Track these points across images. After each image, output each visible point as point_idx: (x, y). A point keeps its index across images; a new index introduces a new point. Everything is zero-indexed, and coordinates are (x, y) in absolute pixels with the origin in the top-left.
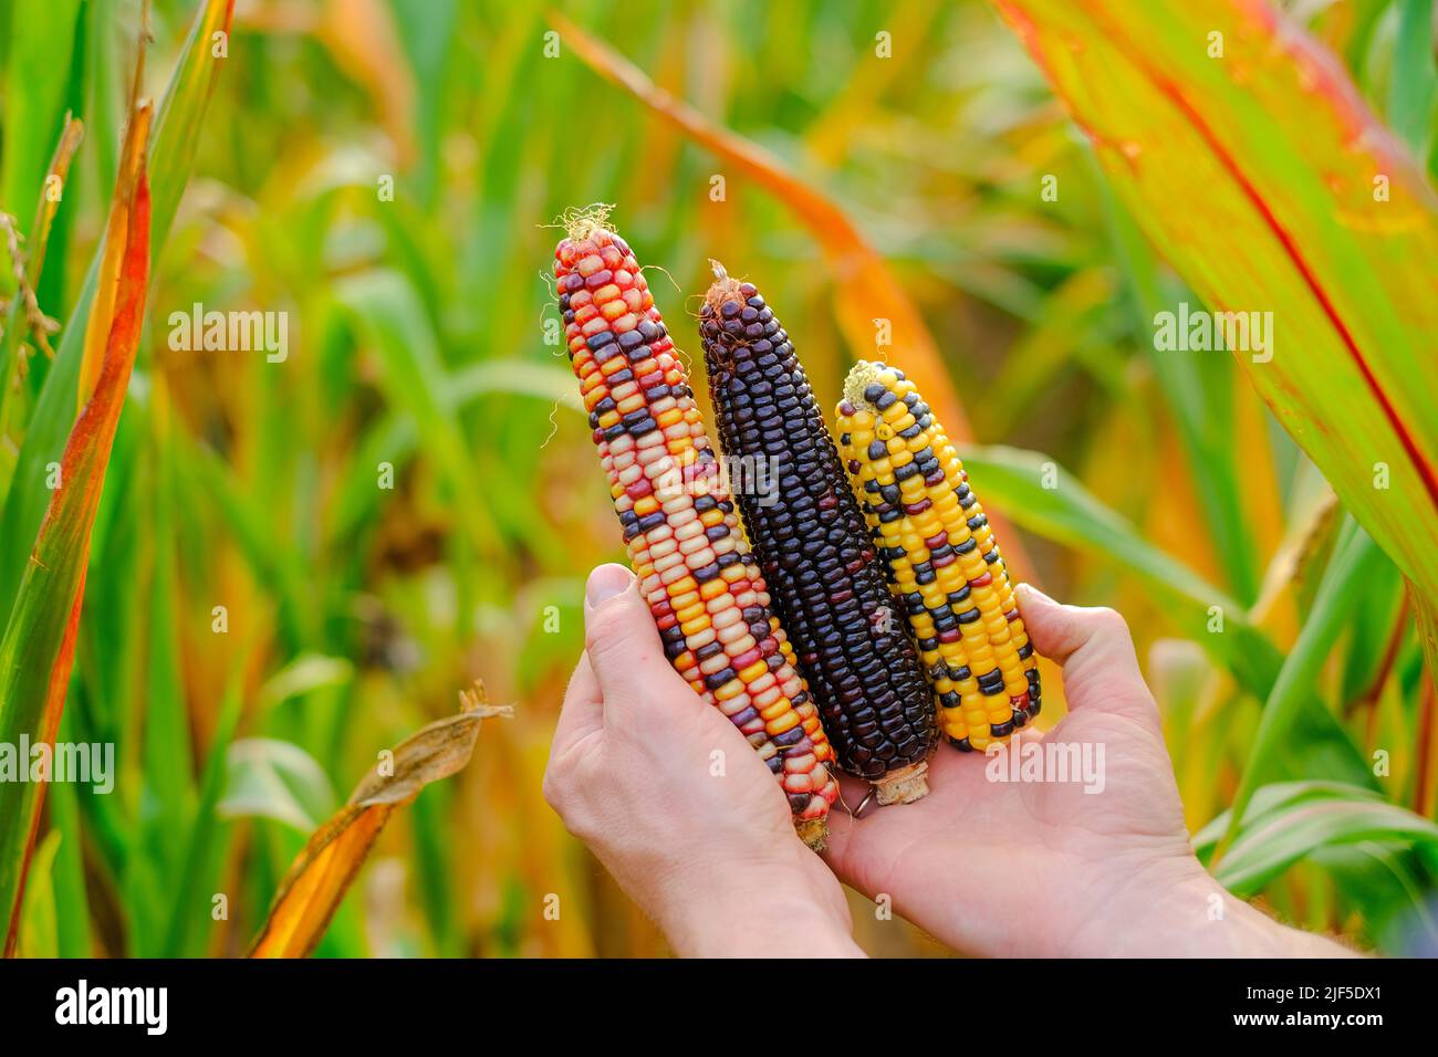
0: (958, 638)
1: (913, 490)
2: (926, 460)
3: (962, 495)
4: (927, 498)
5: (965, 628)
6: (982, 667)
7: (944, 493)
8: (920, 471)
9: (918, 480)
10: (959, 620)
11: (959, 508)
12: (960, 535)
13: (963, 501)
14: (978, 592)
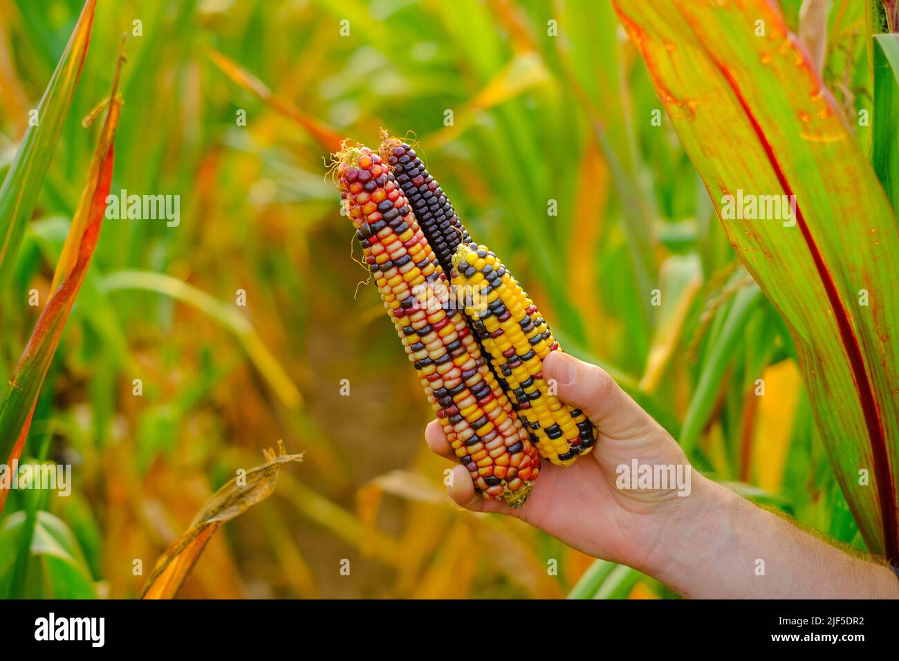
0: (530, 407)
1: (492, 324)
2: (496, 307)
3: (524, 326)
4: (500, 329)
5: (533, 403)
6: (547, 423)
7: (511, 326)
8: (492, 313)
9: (493, 318)
10: (530, 398)
11: (522, 333)
12: (523, 349)
13: (525, 329)
14: (539, 382)
